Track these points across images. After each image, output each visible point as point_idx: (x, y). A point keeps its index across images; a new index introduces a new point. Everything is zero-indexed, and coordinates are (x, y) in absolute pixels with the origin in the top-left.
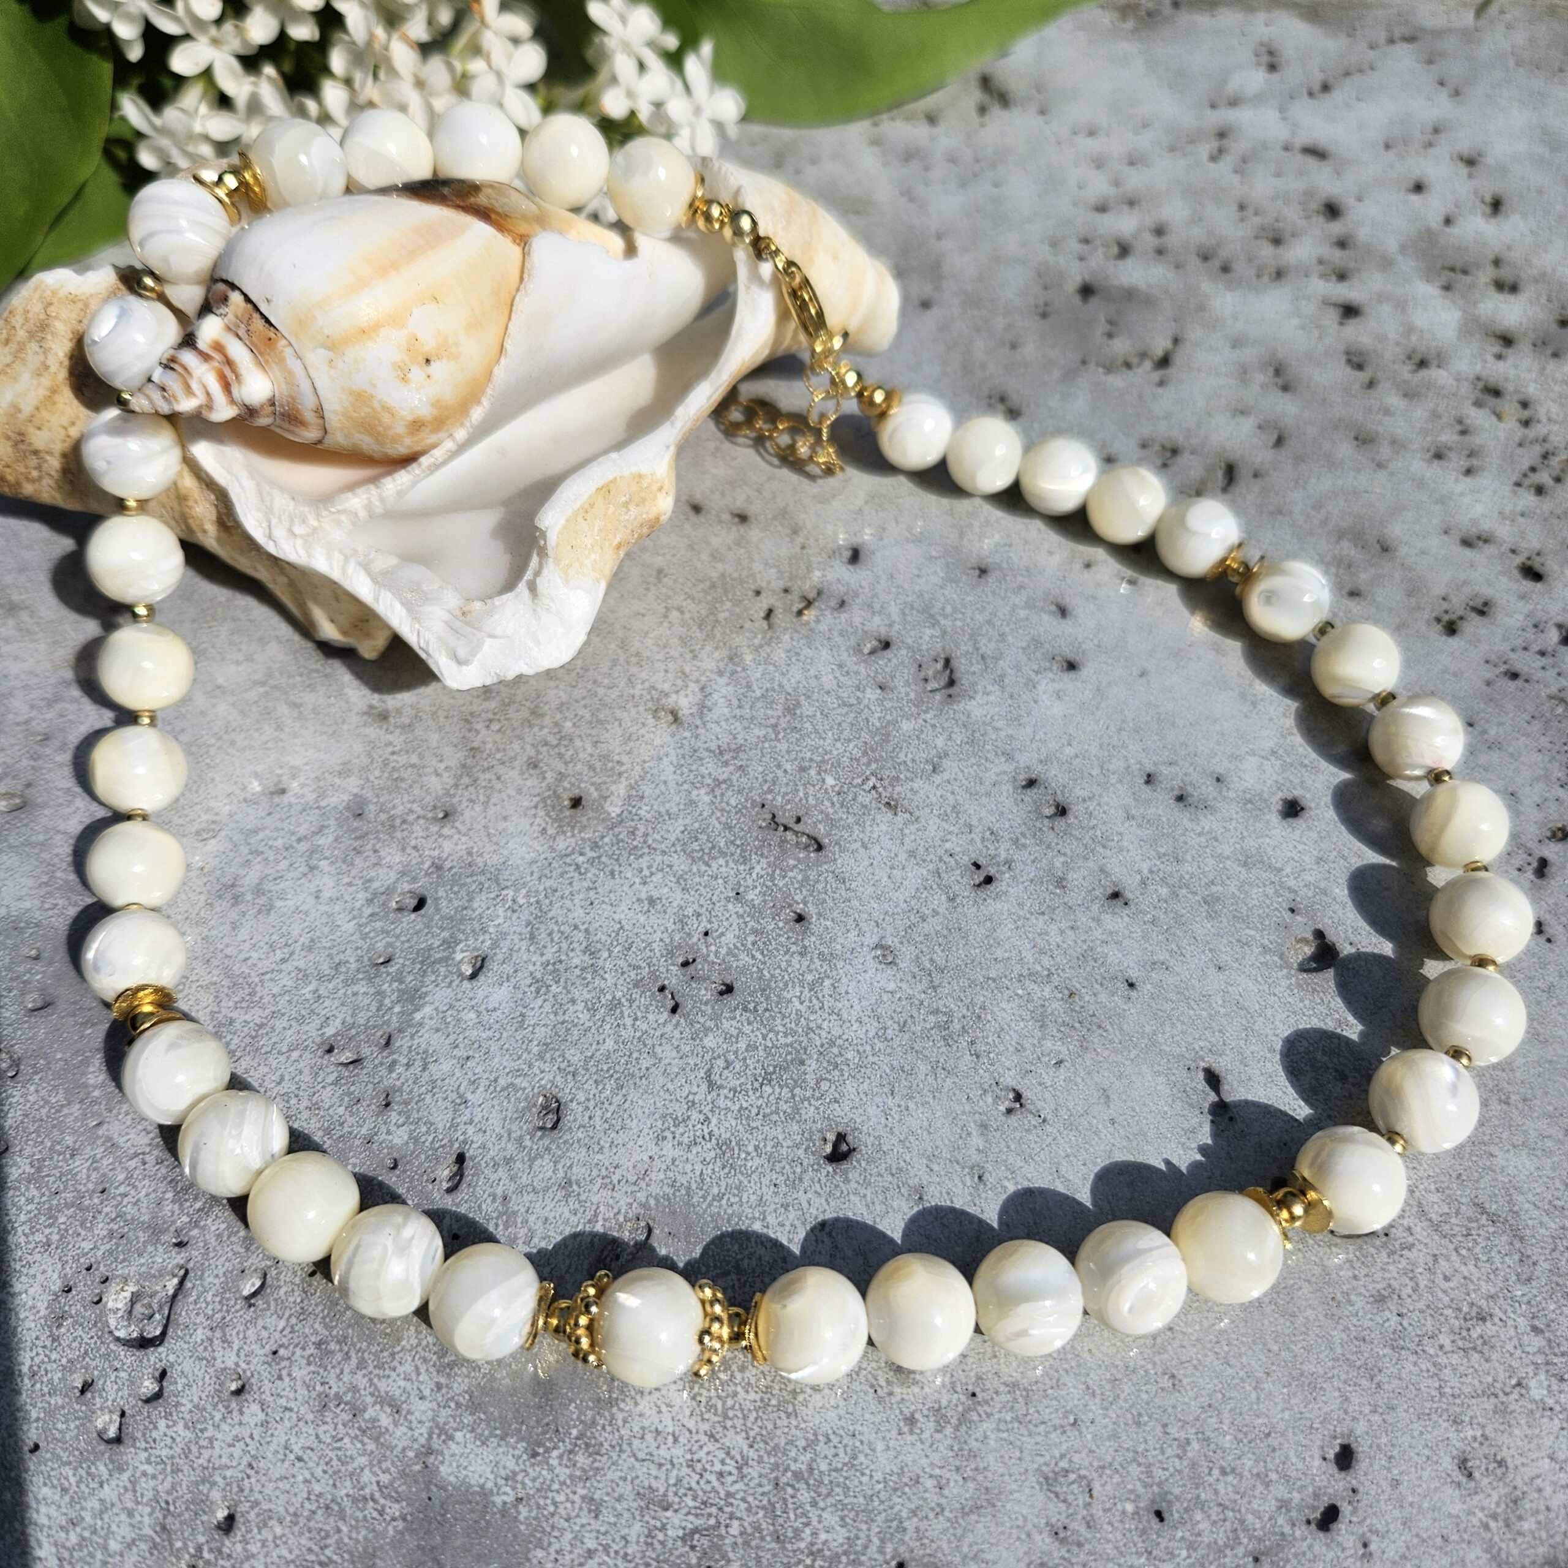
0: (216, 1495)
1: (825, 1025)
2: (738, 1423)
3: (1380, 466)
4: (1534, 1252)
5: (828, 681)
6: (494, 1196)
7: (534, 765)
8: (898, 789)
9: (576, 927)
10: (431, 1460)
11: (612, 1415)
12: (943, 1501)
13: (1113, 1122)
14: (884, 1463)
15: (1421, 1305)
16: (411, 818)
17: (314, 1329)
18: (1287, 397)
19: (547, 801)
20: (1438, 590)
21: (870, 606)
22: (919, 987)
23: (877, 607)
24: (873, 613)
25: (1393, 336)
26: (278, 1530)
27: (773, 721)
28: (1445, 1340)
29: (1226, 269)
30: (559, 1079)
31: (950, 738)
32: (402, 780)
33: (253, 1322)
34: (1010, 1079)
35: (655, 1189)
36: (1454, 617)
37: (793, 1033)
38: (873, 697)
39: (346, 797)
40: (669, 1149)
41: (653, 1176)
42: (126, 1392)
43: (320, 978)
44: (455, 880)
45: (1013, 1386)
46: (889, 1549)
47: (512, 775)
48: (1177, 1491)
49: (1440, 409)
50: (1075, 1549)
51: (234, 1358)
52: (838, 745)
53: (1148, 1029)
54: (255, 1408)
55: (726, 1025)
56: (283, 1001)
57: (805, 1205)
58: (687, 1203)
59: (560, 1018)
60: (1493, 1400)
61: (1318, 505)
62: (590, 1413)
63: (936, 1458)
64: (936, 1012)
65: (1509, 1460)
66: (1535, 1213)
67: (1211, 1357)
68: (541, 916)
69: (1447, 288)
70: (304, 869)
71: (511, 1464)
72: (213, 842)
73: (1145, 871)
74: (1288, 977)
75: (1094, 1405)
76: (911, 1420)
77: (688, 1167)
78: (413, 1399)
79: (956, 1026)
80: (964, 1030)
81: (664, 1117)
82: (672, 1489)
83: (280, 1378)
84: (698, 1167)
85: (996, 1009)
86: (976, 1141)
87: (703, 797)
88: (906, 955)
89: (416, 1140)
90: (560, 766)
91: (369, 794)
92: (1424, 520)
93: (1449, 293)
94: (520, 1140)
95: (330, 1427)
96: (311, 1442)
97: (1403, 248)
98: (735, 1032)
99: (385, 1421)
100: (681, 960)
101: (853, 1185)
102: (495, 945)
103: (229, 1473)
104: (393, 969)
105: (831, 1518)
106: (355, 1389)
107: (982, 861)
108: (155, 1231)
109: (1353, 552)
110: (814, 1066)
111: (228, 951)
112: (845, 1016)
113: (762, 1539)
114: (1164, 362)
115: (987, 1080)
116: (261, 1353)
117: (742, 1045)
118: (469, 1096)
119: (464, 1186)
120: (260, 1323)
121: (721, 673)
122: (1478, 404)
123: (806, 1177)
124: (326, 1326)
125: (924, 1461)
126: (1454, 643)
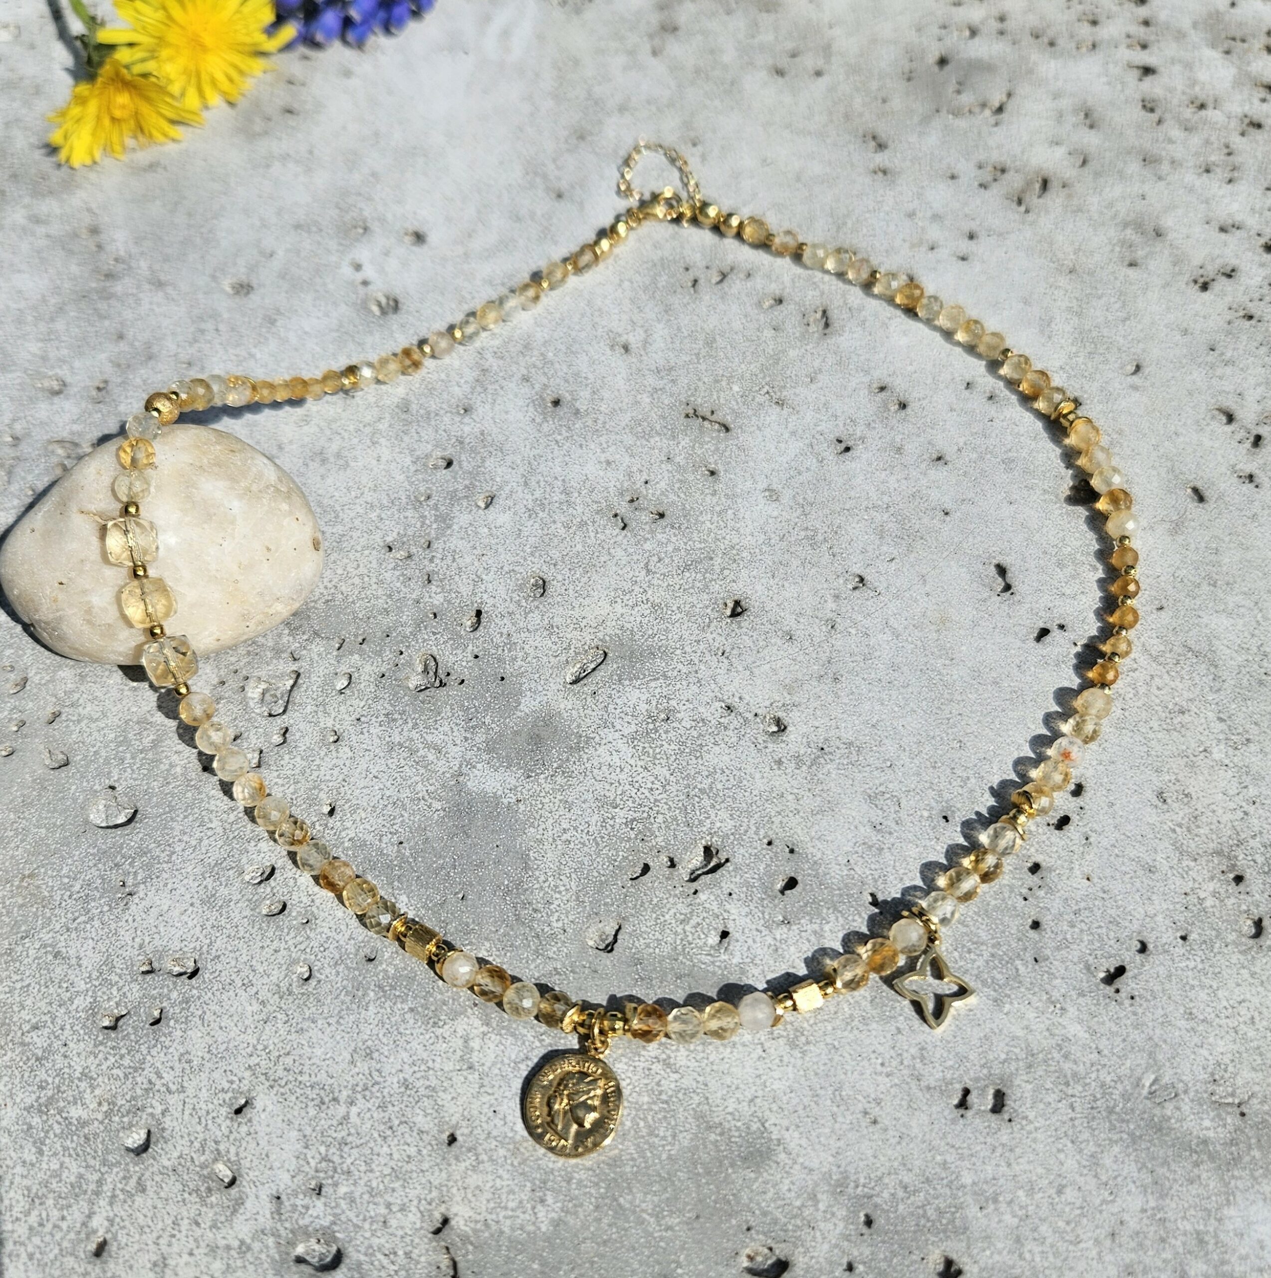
0: (322, 795)
1: (728, 537)
2: (663, 762)
3: (1160, 178)
4: (1225, 675)
5: (737, 325)
6: (502, 634)
7: (526, 379)
8: (785, 393)
9: (556, 478)
10: (461, 779)
11: (580, 757)
12: (799, 807)
13: (928, 595)
14: (760, 785)
15: (1139, 704)
16: (442, 412)
17: (383, 706)
18: (1093, 132)
19: (537, 402)
20: (1197, 262)
21: (769, 277)
22: (795, 515)
23: (774, 278)
24: (771, 282)
25: (1180, 88)
26: (363, 815)
27: (696, 351)
28: (1155, 724)
29: (1052, 44)
30: (545, 568)
31: (824, 361)
32: (435, 389)
33: (344, 702)
34: (857, 569)
35: (609, 631)
36: (1207, 280)
37: (705, 541)
38: (769, 335)
39: (396, 400)
40: (619, 608)
41: (608, 624)
42: (262, 739)
43: (382, 507)
44: (473, 450)
45: (851, 744)
46: (762, 832)
47: (511, 385)
48: (959, 805)
49: (1213, 139)
50: (887, 836)
51: (332, 722)
52: (743, 366)
53: (956, 540)
54: (347, 749)
55: (659, 536)
56: (357, 522)
57: (711, 641)
58: (631, 639)
59: (545, 532)
60: (1185, 759)
61: (1111, 205)
62: (565, 755)
63: (794, 783)
64: (807, 528)
65: (1193, 794)
66: (1228, 651)
67: (988, 730)
68: (532, 471)
69: (1227, 52)
70: (369, 443)
71: (514, 782)
72: (306, 428)
73: (961, 444)
74: (1061, 508)
75: (905, 758)
76: (779, 762)
77: (632, 619)
78: (450, 745)
79: (820, 537)
80: (825, 540)
81: (616, 590)
82: (619, 798)
83: (362, 733)
84: (639, 619)
85: (849, 528)
86: (831, 605)
87: (646, 399)
88: (787, 496)
89: (449, 602)
90: (545, 380)
91: (413, 398)
92: (1191, 215)
93: (1229, 56)
94: (518, 603)
95: (396, 760)
96: (384, 768)
97: (1195, 25)
98: (665, 541)
99: (431, 757)
100: (629, 498)
101: (744, 630)
102: (501, 488)
103: (330, 784)
104: (431, 502)
105: (724, 815)
106: (412, 740)
107: (843, 438)
108: (278, 652)
109: (1133, 237)
110: (719, 561)
111: (320, 492)
112: (742, 531)
113: (678, 825)
114: (1000, 110)
115: (840, 569)
116: (349, 720)
117: (670, 548)
118: (484, 577)
119: (481, 628)
120: (349, 703)
121: (659, 321)
122: (1243, 134)
123: (712, 625)
124: (392, 705)
125: (787, 785)
126: (1206, 295)
